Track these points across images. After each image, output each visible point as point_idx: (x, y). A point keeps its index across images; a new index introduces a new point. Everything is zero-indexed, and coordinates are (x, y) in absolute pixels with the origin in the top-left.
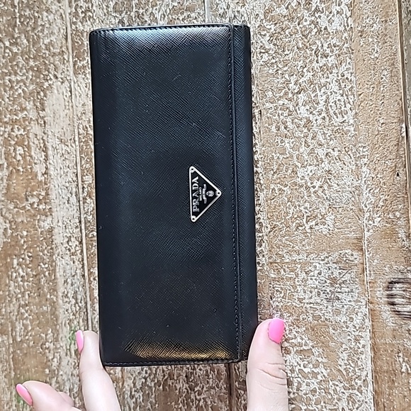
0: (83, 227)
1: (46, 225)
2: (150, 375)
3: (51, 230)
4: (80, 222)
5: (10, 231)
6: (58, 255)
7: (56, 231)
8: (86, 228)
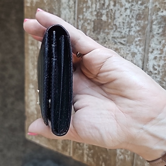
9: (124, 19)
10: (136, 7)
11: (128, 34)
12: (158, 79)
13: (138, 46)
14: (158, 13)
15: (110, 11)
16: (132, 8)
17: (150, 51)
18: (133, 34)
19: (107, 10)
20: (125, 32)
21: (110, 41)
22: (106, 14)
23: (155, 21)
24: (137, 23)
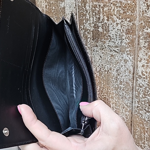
0: (77, 8)
1: (62, 5)
2: (102, 68)
3: (64, 8)
4: (76, 6)
5: (48, 7)
6: (67, 18)
7: (66, 8)
8: (78, 9)
9: (117, 32)
10: (126, 23)
11: (120, 44)
12: (147, 83)
13: (129, 55)
14: (144, 30)
15: (105, 24)
16: (122, 23)
17: (139, 60)
18: (124, 45)
19: (103, 23)
20: (118, 42)
21: (107, 48)
22: (102, 26)
23: (142, 37)
24: (127, 37)
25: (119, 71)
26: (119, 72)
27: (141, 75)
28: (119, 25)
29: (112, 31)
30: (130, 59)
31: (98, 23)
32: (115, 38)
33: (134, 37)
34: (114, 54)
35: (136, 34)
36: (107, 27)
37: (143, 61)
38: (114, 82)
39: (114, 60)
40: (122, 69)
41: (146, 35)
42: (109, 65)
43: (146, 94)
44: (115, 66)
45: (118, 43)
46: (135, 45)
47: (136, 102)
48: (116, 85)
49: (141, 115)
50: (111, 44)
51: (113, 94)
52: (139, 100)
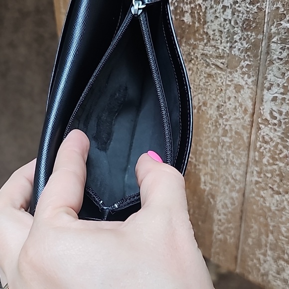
9: (222, 25)
10: (243, 7)
11: (228, 52)
12: (279, 134)
13: (246, 75)
14: (282, 22)
15: (198, 7)
16: (236, 7)
17: (266, 87)
18: (237, 53)
19: (193, 5)
20: (223, 48)
21: (199, 59)
22: (190, 11)
23: (277, 37)
24: (245, 36)
25: (222, 109)
26: (222, 111)
27: (269, 118)
28: (229, 11)
29: (212, 22)
30: (246, 83)
31: (182, 5)
32: (217, 37)
33: (260, 37)
34: (213, 72)
35: (263, 32)
36: (201, 13)
37: (275, 89)
38: (210, 131)
39: (212, 85)
40: (230, 105)
41: (285, 33)
42: (203, 95)
43: (277, 156)
44: (214, 97)
45: (223, 50)
46: (259, 54)
47: (255, 172)
48: (215, 136)
49: (262, 199)
50: (209, 51)
51: (207, 154)
52: (261, 169)
